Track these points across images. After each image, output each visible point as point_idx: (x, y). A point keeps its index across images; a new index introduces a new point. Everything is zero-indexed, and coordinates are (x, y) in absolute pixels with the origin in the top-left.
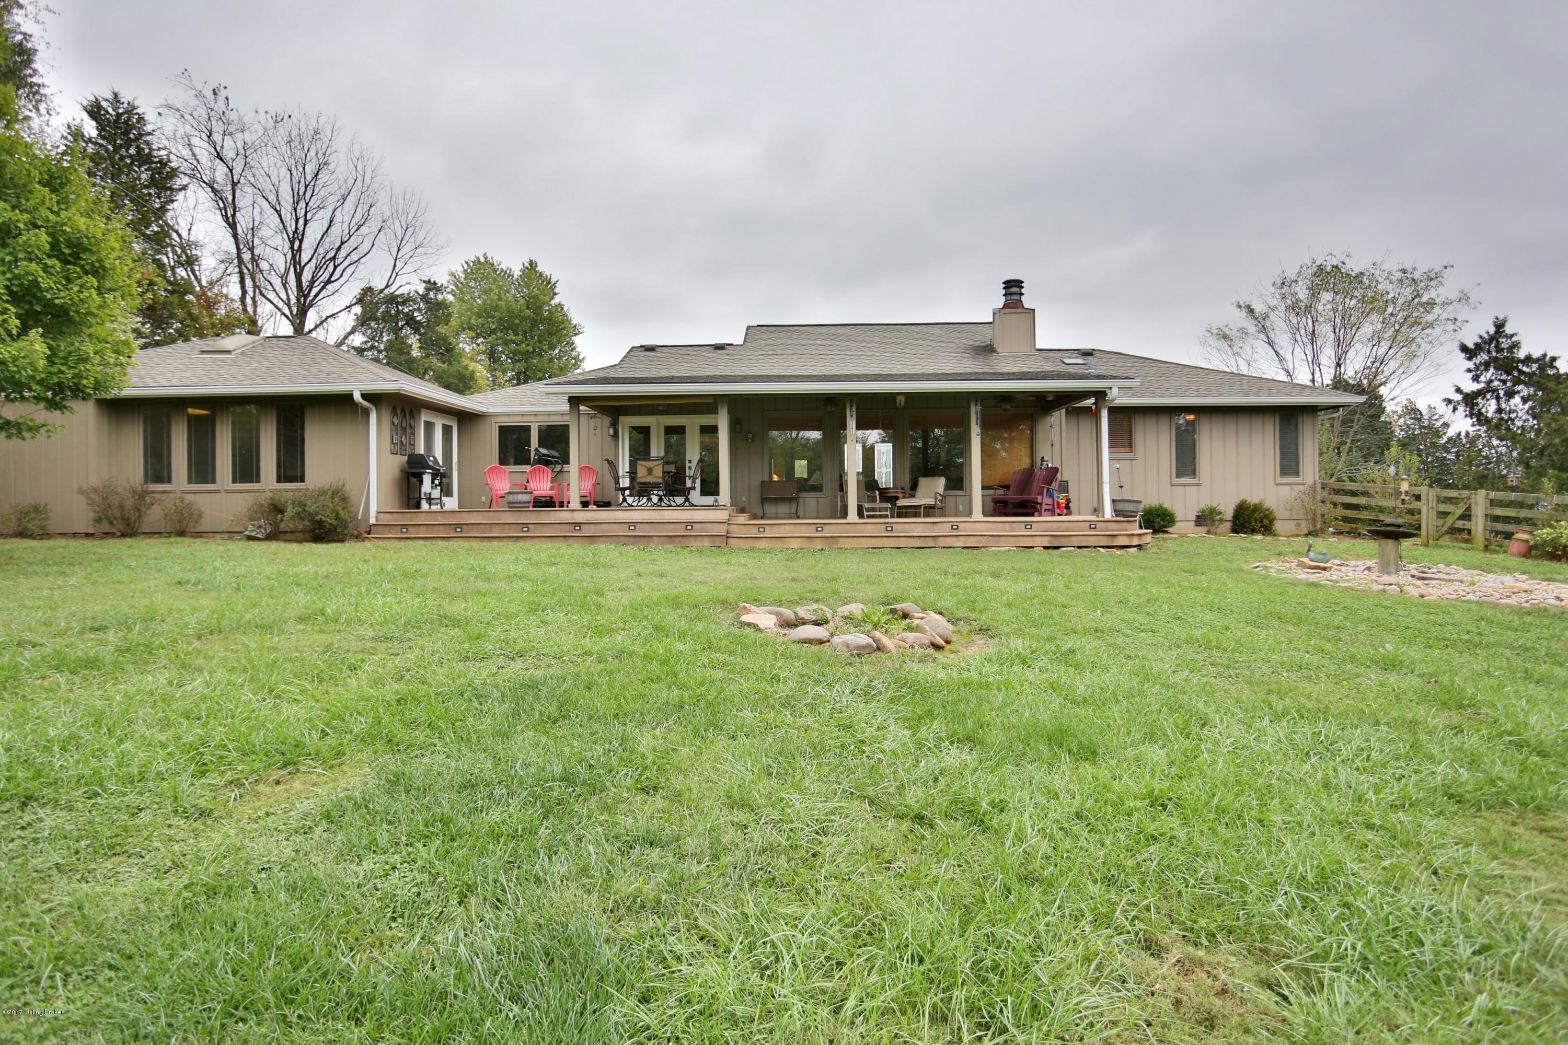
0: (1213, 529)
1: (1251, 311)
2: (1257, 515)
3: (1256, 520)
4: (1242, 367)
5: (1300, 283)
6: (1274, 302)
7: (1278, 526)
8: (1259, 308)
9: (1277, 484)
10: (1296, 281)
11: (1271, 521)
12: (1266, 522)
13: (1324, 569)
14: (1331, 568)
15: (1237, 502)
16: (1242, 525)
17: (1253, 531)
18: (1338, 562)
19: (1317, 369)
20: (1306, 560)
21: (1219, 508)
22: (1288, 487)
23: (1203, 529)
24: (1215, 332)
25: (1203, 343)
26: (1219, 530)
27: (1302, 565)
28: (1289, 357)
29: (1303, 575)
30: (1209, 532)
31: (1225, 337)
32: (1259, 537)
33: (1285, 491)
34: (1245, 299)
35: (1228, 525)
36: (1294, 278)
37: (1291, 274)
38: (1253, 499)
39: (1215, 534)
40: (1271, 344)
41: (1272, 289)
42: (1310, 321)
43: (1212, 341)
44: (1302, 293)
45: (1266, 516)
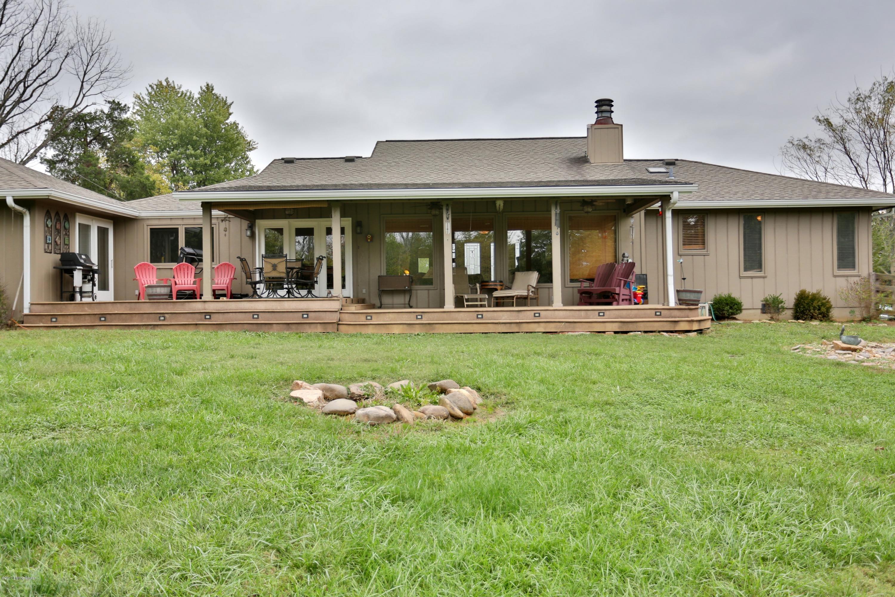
0: (775, 316)
1: (828, 123)
2: (815, 304)
3: (814, 308)
4: (820, 174)
5: (873, 98)
6: (850, 116)
7: (834, 313)
8: (836, 121)
9: (835, 276)
10: (870, 97)
11: (829, 309)
12: (823, 309)
13: (855, 350)
14: (861, 350)
15: (798, 292)
16: (803, 312)
17: (812, 318)
18: (874, 344)
19: (888, 174)
20: (839, 343)
21: (781, 297)
22: (843, 279)
23: (768, 316)
24: (796, 143)
25: (785, 153)
26: (781, 317)
27: (836, 347)
28: (863, 164)
29: (834, 356)
30: (772, 319)
31: (804, 147)
32: (815, 323)
33: (842, 283)
34: (823, 114)
35: (789, 313)
36: (867, 94)
37: (865, 90)
38: (811, 289)
39: (778, 320)
40: (847, 153)
41: (847, 105)
42: (882, 133)
43: (793, 151)
44: (875, 107)
45: (823, 304)
